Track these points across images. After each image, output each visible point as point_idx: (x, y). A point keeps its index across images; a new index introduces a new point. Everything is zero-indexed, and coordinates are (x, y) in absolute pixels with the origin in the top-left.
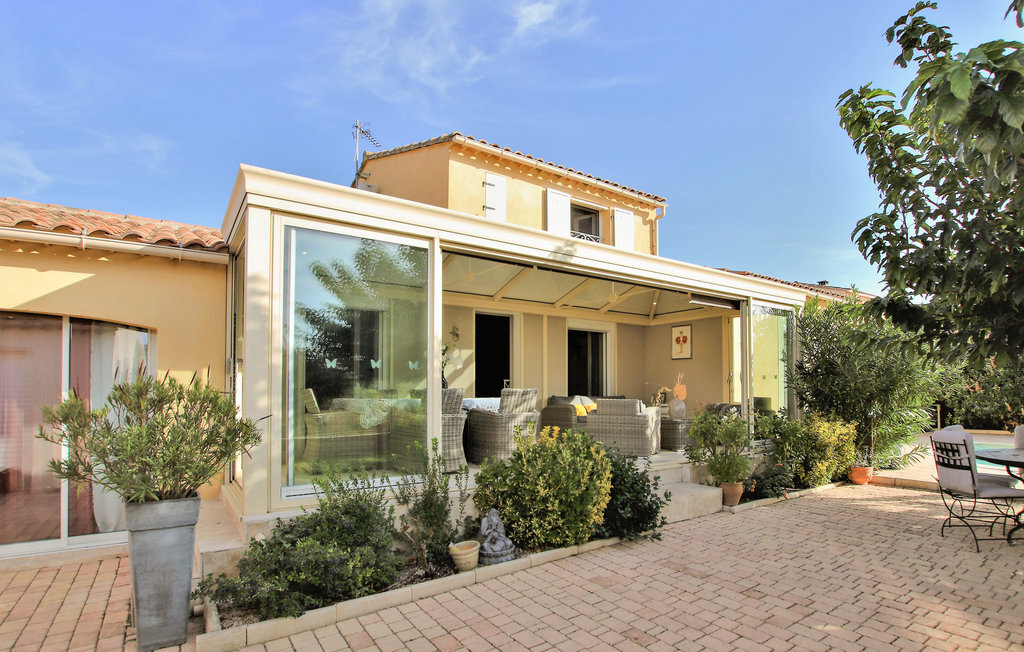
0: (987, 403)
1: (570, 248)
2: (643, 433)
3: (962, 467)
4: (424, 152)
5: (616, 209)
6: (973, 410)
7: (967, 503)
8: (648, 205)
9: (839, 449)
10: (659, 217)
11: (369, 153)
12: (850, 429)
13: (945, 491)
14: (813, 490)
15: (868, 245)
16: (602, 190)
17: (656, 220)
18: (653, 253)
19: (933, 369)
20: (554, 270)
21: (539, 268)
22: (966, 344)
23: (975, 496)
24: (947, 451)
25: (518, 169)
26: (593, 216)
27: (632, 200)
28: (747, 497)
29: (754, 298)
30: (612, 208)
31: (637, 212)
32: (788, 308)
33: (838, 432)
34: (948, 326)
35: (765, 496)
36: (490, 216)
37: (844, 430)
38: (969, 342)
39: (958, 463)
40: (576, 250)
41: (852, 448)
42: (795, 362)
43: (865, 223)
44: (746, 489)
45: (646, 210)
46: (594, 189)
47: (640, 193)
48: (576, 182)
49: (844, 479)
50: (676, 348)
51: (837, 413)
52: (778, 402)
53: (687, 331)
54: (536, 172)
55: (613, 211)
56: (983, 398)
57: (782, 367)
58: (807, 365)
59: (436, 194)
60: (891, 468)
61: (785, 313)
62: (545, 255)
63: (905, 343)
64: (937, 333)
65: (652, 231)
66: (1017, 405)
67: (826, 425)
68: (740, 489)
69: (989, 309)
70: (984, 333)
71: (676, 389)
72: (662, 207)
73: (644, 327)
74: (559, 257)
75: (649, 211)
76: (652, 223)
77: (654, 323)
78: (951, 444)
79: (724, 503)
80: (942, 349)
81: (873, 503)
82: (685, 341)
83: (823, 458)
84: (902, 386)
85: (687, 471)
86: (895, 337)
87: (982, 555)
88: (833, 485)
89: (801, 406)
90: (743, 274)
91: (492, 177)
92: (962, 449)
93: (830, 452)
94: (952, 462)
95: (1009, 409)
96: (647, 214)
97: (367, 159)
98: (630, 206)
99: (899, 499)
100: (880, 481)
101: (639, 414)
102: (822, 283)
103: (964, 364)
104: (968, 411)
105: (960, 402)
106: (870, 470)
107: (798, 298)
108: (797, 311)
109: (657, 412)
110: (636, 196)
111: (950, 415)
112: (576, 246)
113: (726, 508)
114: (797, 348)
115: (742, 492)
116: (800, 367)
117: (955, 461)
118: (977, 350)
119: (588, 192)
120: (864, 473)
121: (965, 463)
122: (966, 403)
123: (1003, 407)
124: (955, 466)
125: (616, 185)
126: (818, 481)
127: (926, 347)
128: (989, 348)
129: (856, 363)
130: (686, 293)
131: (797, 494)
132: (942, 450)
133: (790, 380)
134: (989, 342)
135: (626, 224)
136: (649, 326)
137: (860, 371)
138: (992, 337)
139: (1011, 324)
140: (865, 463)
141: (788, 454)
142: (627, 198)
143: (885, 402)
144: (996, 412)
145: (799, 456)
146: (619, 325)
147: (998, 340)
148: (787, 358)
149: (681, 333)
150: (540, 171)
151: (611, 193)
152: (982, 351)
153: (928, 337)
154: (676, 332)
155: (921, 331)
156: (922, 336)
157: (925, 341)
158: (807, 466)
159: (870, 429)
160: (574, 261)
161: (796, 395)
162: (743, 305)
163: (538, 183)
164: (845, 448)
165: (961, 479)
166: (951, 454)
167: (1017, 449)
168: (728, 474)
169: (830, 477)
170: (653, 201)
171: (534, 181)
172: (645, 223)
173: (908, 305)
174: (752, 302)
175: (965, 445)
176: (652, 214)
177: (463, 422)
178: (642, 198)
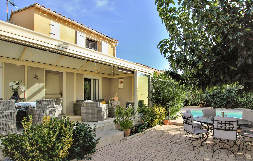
0: (196, 100)
1: (65, 46)
2: (100, 114)
3: (190, 124)
4: (28, 11)
5: (102, 41)
6: (193, 102)
7: (191, 135)
8: (113, 42)
9: (160, 115)
10: (116, 46)
11: (13, 11)
12: (163, 109)
13: (186, 131)
14: (154, 128)
15: (163, 50)
16: (97, 35)
17: (115, 46)
18: (114, 56)
19: (183, 93)
20: (57, 53)
21: (50, 52)
22: (191, 86)
23: (193, 134)
24: (186, 119)
25: (65, 22)
26: (95, 43)
27: (107, 40)
28: (132, 133)
29: (138, 70)
30: (101, 41)
31: (109, 43)
32: (149, 74)
33: (161, 110)
34: (187, 81)
35: (138, 132)
36: (52, 36)
37: (162, 110)
38: (192, 85)
39: (189, 123)
40: (68, 47)
41: (164, 114)
42: (150, 90)
43: (161, 42)
44: (132, 131)
45: (112, 43)
46: (94, 34)
47: (110, 38)
48: (88, 31)
49: (162, 123)
50: (119, 85)
51: (161, 104)
52: (146, 101)
53: (122, 80)
54: (73, 25)
55: (101, 42)
56: (195, 99)
57: (147, 91)
58: (154, 91)
59: (30, 26)
60: (174, 119)
61: (147, 76)
62: (53, 47)
63: (176, 85)
64: (184, 82)
65: (114, 50)
66: (201, 100)
67: (158, 108)
68: (130, 131)
69: (197, 76)
70: (196, 83)
71: (115, 98)
72: (117, 43)
73: (111, 78)
74: (60, 48)
75: (113, 44)
76: (114, 47)
77: (114, 77)
78: (187, 117)
79: (124, 136)
80: (185, 87)
81: (168, 131)
82: (122, 83)
83: (156, 118)
84: (177, 97)
85: (114, 126)
86: (173, 83)
87: (195, 152)
88: (159, 125)
89: (152, 102)
90: (138, 64)
91: (53, 23)
92: (190, 119)
93: (158, 116)
94: (187, 123)
95: (200, 101)
96: (113, 45)
97: (12, 14)
98: (107, 41)
99: (175, 129)
100: (171, 123)
101: (99, 107)
102: (163, 70)
103: (191, 91)
104: (192, 102)
105: (190, 100)
106: (169, 120)
107: (151, 72)
108: (151, 75)
109: (107, 106)
110: (108, 38)
111: (188, 103)
112: (69, 45)
113: (125, 138)
114: (151, 86)
115: (130, 132)
116: (152, 91)
117: (188, 122)
118: (194, 88)
119: (92, 34)
120: (167, 122)
121: (191, 123)
122: (191, 100)
123: (199, 101)
124: (188, 124)
125: (102, 34)
126: (155, 125)
127: (181, 86)
128: (197, 87)
129: (165, 91)
130: (116, 67)
131: (149, 130)
132: (185, 119)
133: (149, 95)
134: (197, 86)
135: (105, 46)
136: (112, 78)
137: (167, 93)
138: (198, 84)
139: (203, 81)
140: (167, 119)
141: (147, 118)
142: (106, 39)
143: (173, 102)
144: (198, 102)
145: (150, 118)
146: (102, 77)
147: (200, 86)
148: (149, 89)
149: (121, 80)
150: (74, 24)
151: (100, 36)
152: (195, 88)
153: (182, 84)
154: (120, 80)
155: (180, 82)
156: (180, 83)
157: (181, 85)
158: (152, 121)
159: (169, 109)
160: (67, 51)
161: (151, 99)
162: (135, 72)
163: (74, 28)
164: (163, 115)
165: (190, 128)
166: (187, 120)
167: (203, 116)
168: (125, 127)
169: (158, 123)
170: (114, 41)
171: (72, 27)
172: (112, 47)
173: (177, 74)
174: (138, 72)
175: (191, 118)
176: (114, 45)
177: (16, 114)
178: (111, 39)
